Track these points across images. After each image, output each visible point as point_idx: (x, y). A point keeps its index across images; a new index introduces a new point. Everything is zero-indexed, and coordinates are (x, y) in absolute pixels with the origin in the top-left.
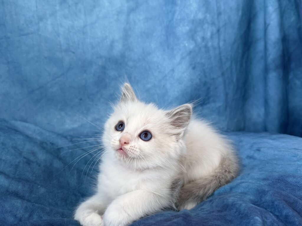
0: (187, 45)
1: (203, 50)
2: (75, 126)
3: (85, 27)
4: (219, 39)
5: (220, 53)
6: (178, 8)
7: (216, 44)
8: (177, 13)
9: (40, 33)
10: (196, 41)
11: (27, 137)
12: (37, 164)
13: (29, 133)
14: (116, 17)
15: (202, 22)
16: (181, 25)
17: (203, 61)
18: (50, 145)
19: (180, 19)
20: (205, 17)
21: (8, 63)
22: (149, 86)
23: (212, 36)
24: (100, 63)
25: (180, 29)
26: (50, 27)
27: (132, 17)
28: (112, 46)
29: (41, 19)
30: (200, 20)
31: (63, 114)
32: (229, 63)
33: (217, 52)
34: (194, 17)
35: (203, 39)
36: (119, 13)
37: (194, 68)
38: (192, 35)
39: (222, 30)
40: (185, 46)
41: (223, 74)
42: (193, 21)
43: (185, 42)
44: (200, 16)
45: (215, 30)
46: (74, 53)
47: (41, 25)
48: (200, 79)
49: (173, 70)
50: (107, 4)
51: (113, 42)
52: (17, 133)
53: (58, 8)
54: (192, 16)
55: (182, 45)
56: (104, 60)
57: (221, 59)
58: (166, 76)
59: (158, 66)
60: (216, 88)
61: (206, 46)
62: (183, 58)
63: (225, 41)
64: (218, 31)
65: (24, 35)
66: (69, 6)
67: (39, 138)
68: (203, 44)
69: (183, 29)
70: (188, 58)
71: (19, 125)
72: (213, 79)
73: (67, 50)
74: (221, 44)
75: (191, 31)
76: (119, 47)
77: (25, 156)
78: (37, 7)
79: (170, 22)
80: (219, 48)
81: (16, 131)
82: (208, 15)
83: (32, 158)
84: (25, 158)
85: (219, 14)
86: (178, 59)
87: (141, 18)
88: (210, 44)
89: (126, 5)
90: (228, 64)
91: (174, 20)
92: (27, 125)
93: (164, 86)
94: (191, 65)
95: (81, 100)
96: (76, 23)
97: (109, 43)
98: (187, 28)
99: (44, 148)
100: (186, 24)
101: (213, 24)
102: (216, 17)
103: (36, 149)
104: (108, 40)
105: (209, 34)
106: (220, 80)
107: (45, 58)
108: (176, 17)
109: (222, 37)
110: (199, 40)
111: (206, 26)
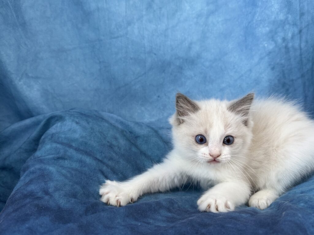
0: (266, 45)
1: (283, 50)
2: (153, 120)
3: (166, 30)
4: (300, 40)
5: (301, 55)
6: (258, 9)
7: (297, 45)
8: (258, 14)
9: (128, 36)
10: (276, 42)
11: (111, 124)
12: (118, 147)
13: (113, 122)
14: (195, 20)
15: (283, 23)
16: (261, 26)
17: (283, 61)
18: (129, 133)
19: (260, 20)
20: (287, 18)
21: (100, 62)
22: (223, 85)
23: (293, 37)
24: (178, 64)
25: (260, 29)
26: (136, 31)
27: (211, 19)
28: (190, 48)
29: (129, 24)
30: (281, 21)
31: (143, 108)
32: (311, 64)
33: (298, 53)
34: (275, 18)
35: (284, 39)
36: (199, 16)
37: (273, 69)
38: (272, 35)
39: (304, 31)
40: (264, 47)
41: (303, 76)
42: (274, 22)
43: (265, 43)
44: (282, 17)
45: (296, 30)
46: (155, 54)
47: (129, 29)
48: (279, 80)
49: (250, 70)
50: (188, 8)
51: (191, 44)
52: (103, 121)
53: (144, 13)
54: (273, 17)
55: (261, 46)
56: (181, 60)
57: (301, 60)
58: (242, 76)
59: (234, 66)
60: (295, 90)
61: (286, 47)
62: (261, 59)
63: (307, 42)
64: (300, 31)
65: (114, 38)
66: (154, 11)
67: (120, 127)
68: (284, 44)
69: (263, 30)
70: (267, 58)
71: (106, 115)
72: (292, 80)
73: (150, 52)
74: (303, 45)
75: (271, 31)
76: (196, 48)
77: (109, 140)
78: (126, 12)
79: (249, 23)
80: (301, 49)
81: (103, 119)
82: (290, 16)
83: (114, 143)
84: (108, 142)
85: (302, 14)
86: (256, 59)
87: (220, 20)
88: (290, 45)
89: (206, 8)
90: (309, 66)
91: (254, 21)
92: (111, 115)
93: (240, 86)
94: (270, 65)
95: (159, 97)
96: (159, 26)
97: (187, 45)
98: (268, 29)
99: (125, 136)
100: (266, 25)
101: (295, 24)
102: (298, 17)
103: (118, 136)
104: (186, 42)
105: (290, 35)
106: (300, 81)
107: (131, 59)
108: (256, 18)
109: (304, 38)
110: (280, 40)
111: (287, 26)
